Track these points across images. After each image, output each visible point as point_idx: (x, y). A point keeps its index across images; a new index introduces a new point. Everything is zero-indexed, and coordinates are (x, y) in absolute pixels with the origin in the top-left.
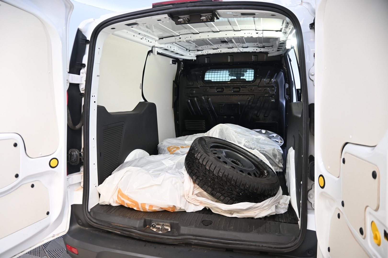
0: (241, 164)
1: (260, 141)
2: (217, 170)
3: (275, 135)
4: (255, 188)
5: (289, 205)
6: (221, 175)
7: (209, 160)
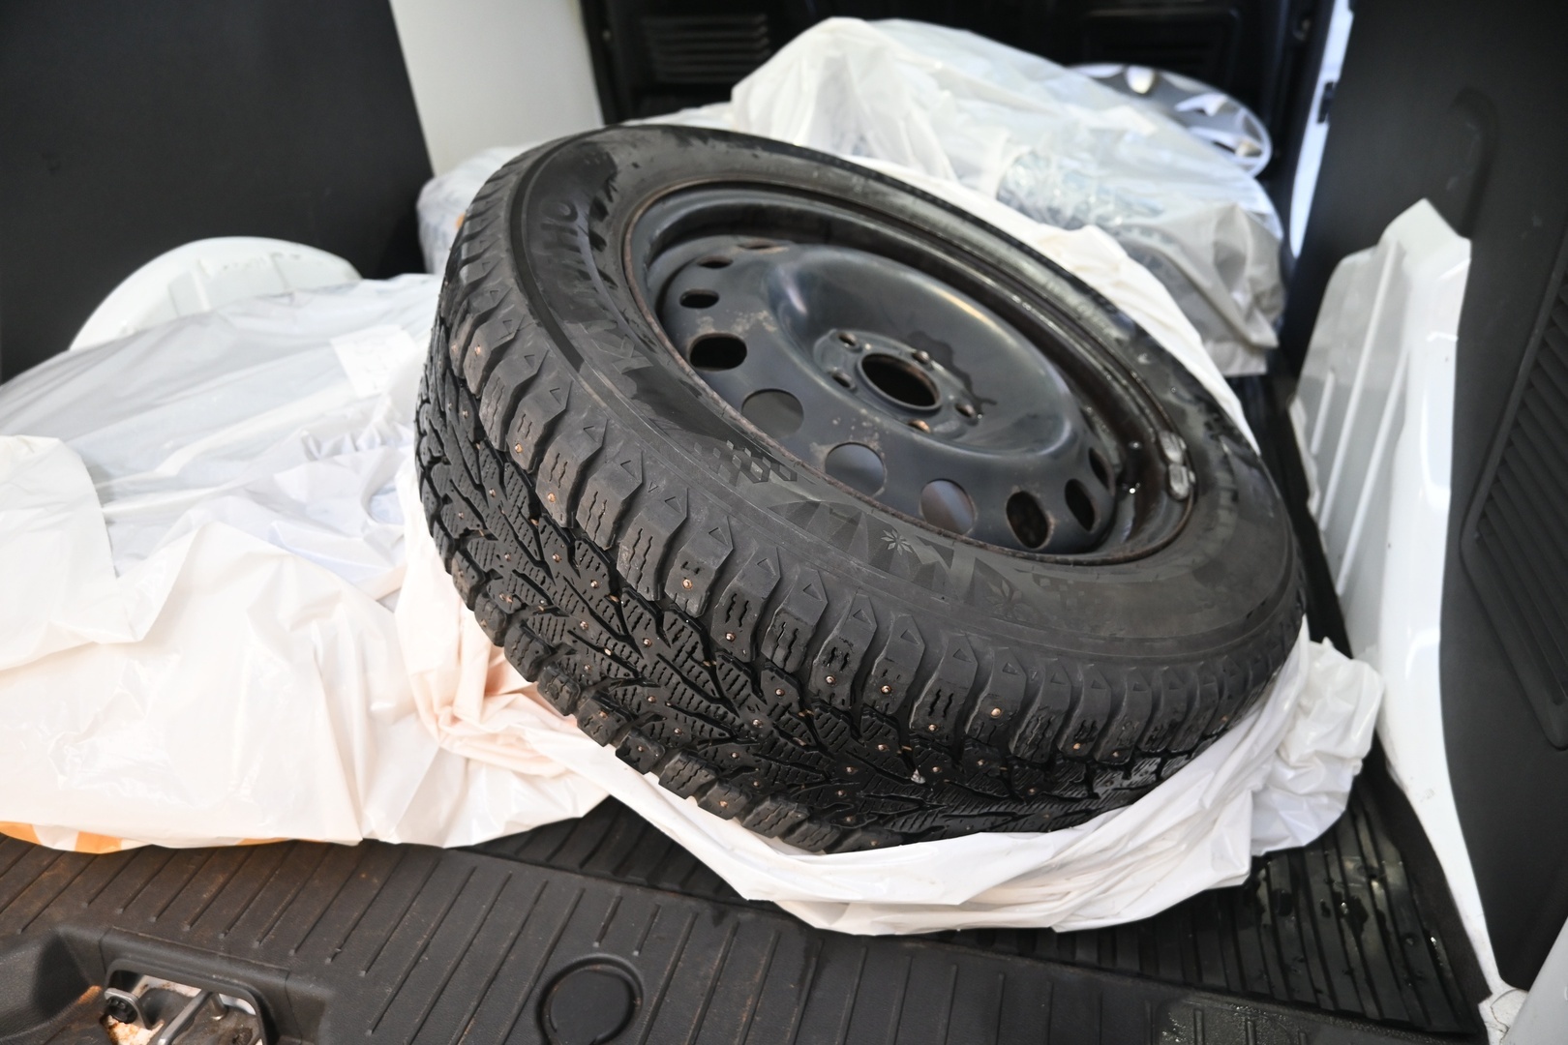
0: (959, 384)
1: (1124, 151)
2: (643, 545)
3: (1213, 101)
4: (1074, 723)
5: (1367, 761)
6: (687, 591)
7: (568, 419)
